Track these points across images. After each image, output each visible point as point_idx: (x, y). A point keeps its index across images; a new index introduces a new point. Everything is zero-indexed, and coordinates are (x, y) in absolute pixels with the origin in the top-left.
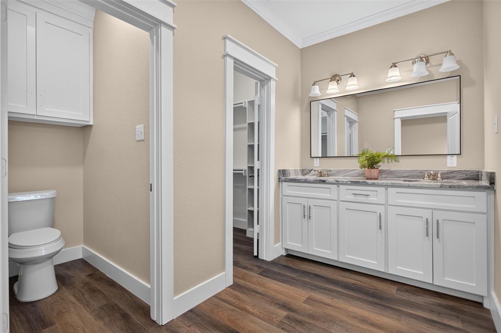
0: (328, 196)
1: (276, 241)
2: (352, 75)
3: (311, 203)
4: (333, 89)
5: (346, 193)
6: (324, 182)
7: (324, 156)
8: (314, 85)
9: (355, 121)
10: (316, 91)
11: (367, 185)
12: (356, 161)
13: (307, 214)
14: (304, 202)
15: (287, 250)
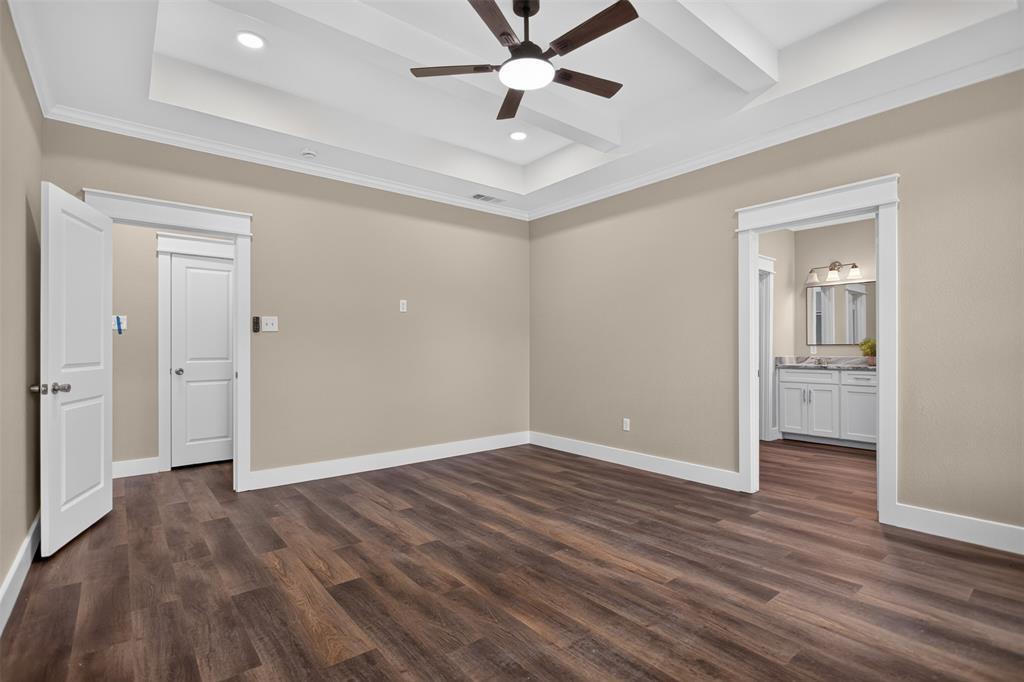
0: (830, 381)
1: (774, 425)
2: (854, 266)
3: (811, 387)
4: (833, 277)
5: (848, 378)
6: (825, 368)
7: (819, 344)
8: (811, 272)
9: (861, 294)
10: (815, 278)
11: (868, 370)
12: (858, 348)
13: (806, 398)
14: (804, 387)
15: (784, 433)
